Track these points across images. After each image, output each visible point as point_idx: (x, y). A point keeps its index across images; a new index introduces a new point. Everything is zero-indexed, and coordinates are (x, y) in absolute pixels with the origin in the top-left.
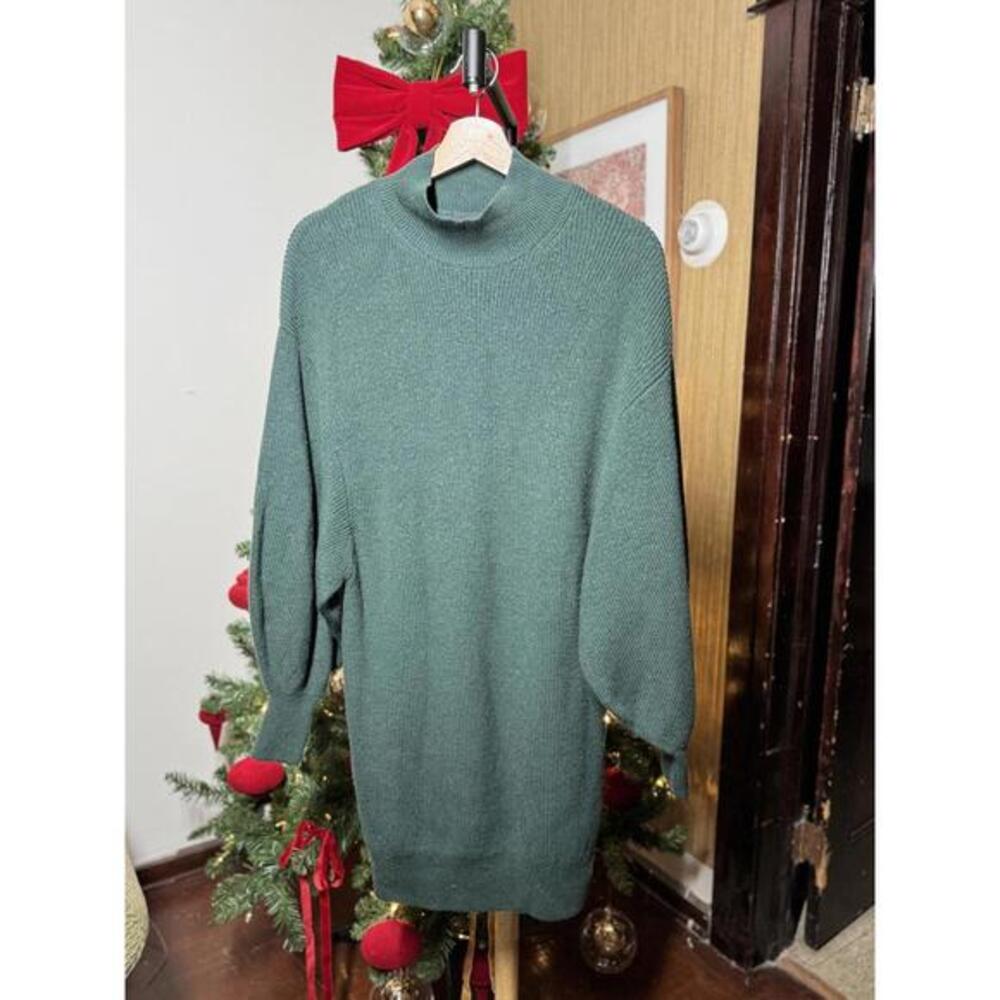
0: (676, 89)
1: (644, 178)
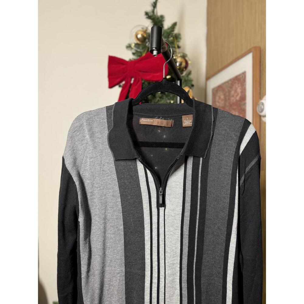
0: (255, 48)
1: (245, 85)
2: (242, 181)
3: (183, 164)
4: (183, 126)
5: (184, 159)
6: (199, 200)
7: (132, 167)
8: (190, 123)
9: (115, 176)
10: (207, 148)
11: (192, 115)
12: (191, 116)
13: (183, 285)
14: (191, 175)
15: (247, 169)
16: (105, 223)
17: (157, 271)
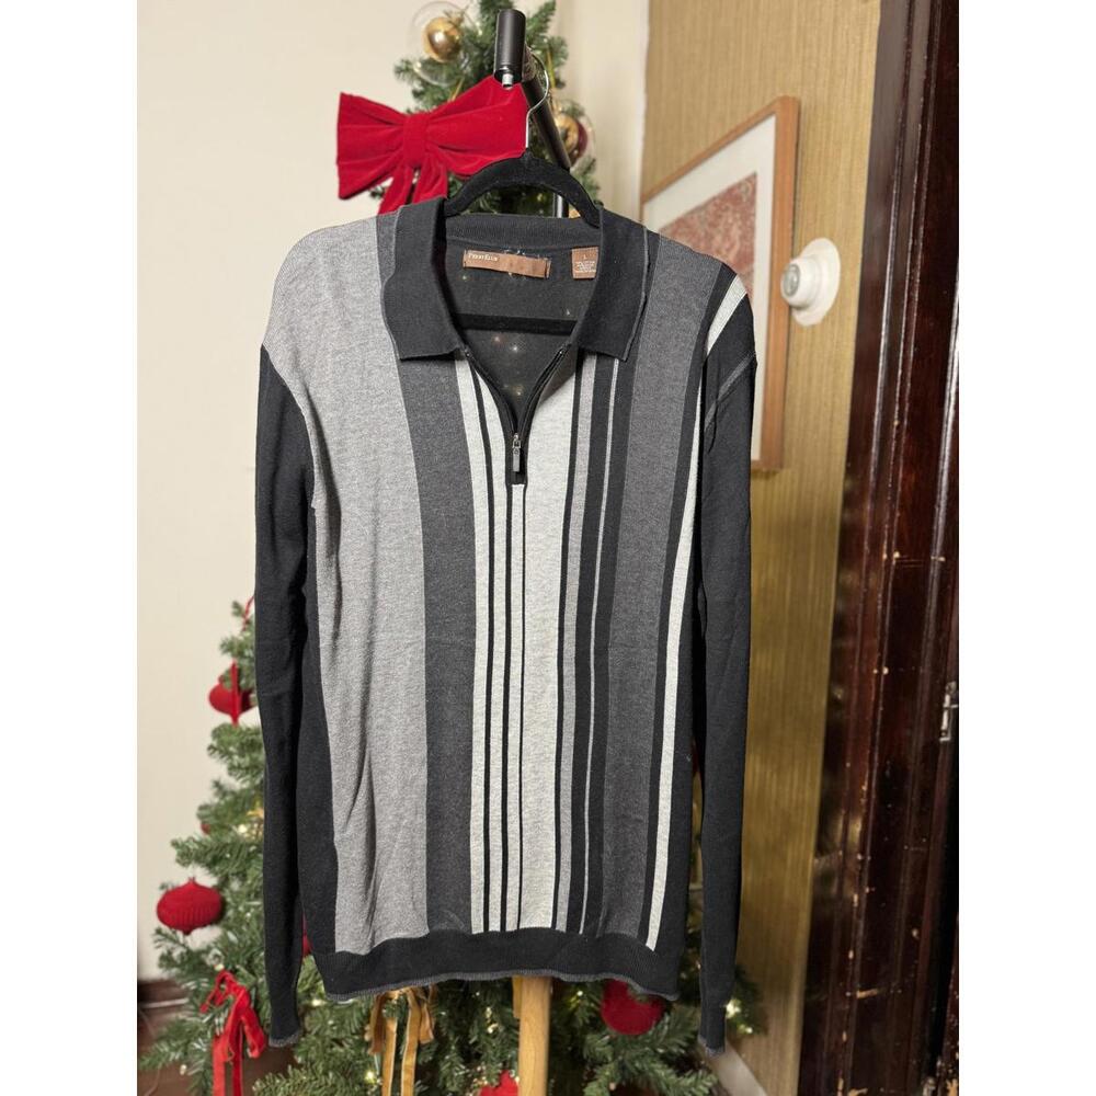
2: (708, 420)
3: (572, 375)
4: (575, 276)
5: (574, 364)
6: (607, 465)
7: (443, 380)
8: (592, 268)
9: (400, 404)
10: (630, 334)
11: (596, 250)
12: (594, 252)
13: (566, 669)
14: (591, 403)
15: (723, 390)
16: (376, 522)
17: (504, 636)
